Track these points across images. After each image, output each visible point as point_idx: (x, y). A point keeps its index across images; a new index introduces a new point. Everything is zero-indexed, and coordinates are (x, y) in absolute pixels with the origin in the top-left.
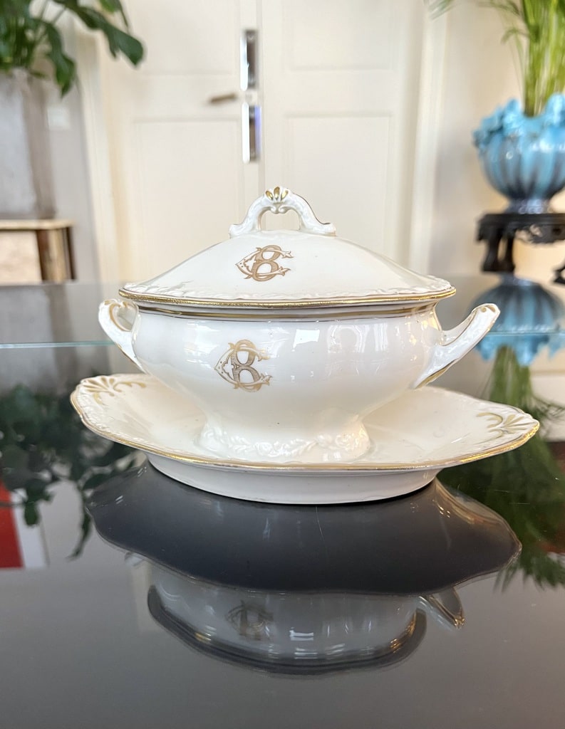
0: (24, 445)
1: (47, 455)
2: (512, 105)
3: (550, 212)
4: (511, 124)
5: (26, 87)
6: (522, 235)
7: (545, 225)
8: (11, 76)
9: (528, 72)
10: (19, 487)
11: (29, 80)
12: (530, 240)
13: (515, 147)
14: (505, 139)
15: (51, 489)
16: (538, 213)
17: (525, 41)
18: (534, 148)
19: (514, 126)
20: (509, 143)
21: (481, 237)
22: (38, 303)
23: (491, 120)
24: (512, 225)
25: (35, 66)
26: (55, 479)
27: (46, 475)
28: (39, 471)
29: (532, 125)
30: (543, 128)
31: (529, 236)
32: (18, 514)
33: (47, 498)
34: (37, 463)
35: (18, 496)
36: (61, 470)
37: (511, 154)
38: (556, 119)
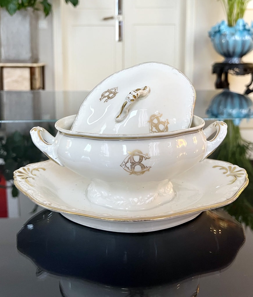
2: (223, 22)
3: (242, 63)
4: (223, 29)
5: (32, 14)
6: (231, 72)
7: (241, 68)
8: (26, 10)
9: (228, 11)
11: (33, 12)
12: (235, 74)
13: (225, 38)
14: (221, 35)
16: (237, 63)
18: (233, 38)
19: (224, 30)
20: (223, 37)
21: (214, 72)
23: (215, 28)
24: (227, 67)
25: (36, 6)
29: (231, 30)
30: (236, 31)
31: (234, 72)
32: (9, 191)
37: (224, 41)
38: (241, 28)
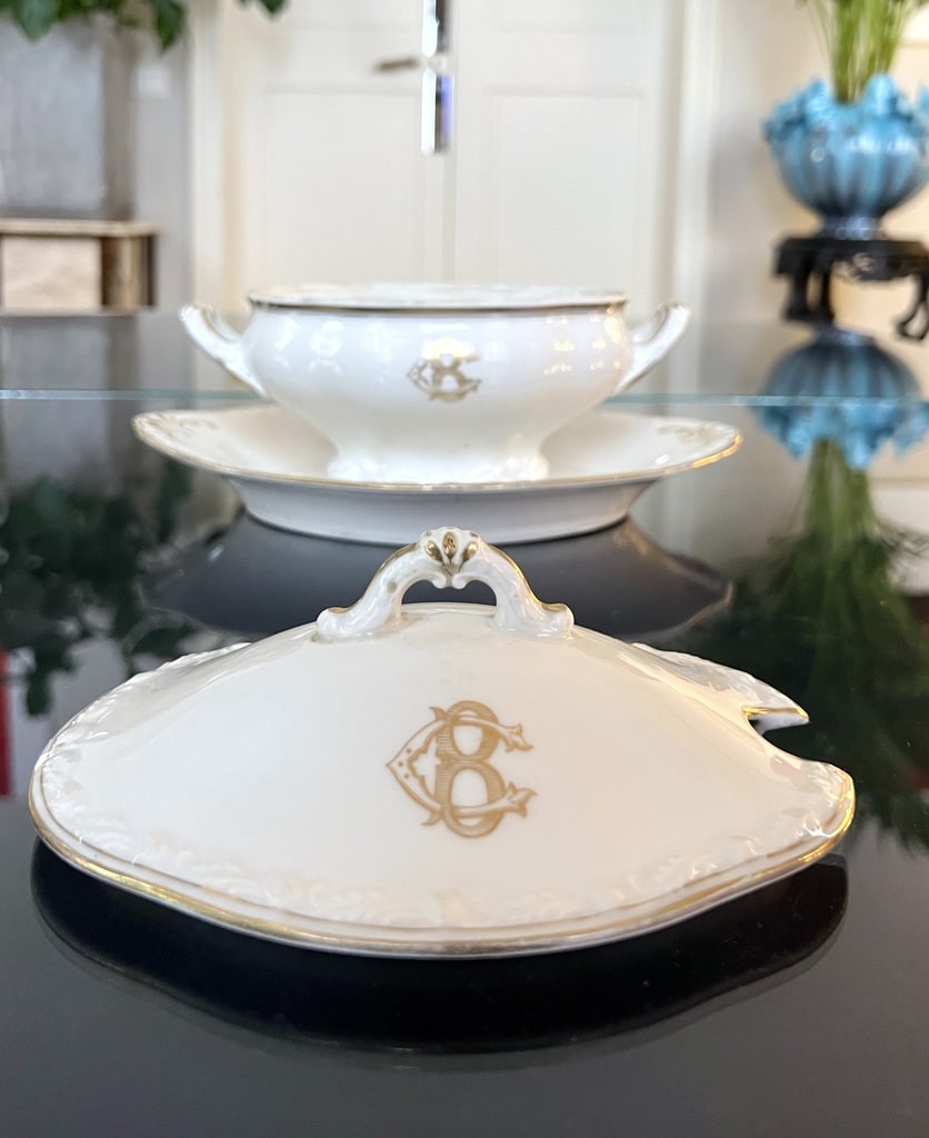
0: (39, 574)
1: (77, 592)
2: (816, 87)
3: (882, 239)
4: (817, 113)
5: (111, 38)
6: (842, 269)
7: (877, 256)
8: (89, 23)
9: (836, 46)
10: (22, 645)
11: (117, 31)
12: (854, 277)
13: (824, 144)
14: (809, 133)
15: (79, 652)
16: (865, 239)
18: (851, 146)
19: (821, 117)
20: (814, 140)
21: (782, 268)
22: (90, 344)
23: (787, 106)
24: (828, 253)
25: (127, 11)
26: (86, 634)
27: (70, 627)
28: (60, 618)
29: (846, 116)
30: (862, 119)
31: (853, 271)
32: (16, 695)
33: (67, 667)
34: (58, 606)
35: (20, 662)
36: (97, 618)
37: (819, 155)
38: (881, 108)
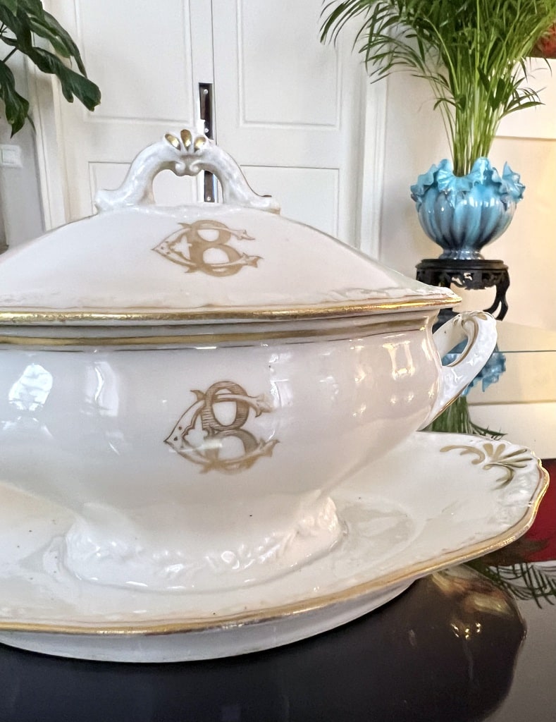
2: (444, 165)
3: (480, 259)
4: (443, 180)
6: (457, 279)
9: (457, 137)
12: (464, 285)
13: (448, 201)
16: (470, 259)
17: (453, 109)
20: (442, 197)
23: (427, 177)
24: (448, 269)
30: (471, 185)
31: (464, 281)
37: (445, 207)
38: (482, 179)
